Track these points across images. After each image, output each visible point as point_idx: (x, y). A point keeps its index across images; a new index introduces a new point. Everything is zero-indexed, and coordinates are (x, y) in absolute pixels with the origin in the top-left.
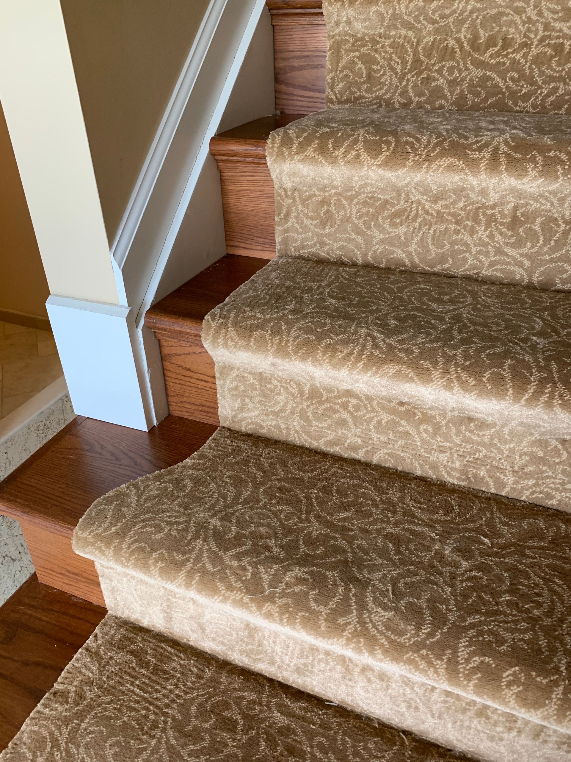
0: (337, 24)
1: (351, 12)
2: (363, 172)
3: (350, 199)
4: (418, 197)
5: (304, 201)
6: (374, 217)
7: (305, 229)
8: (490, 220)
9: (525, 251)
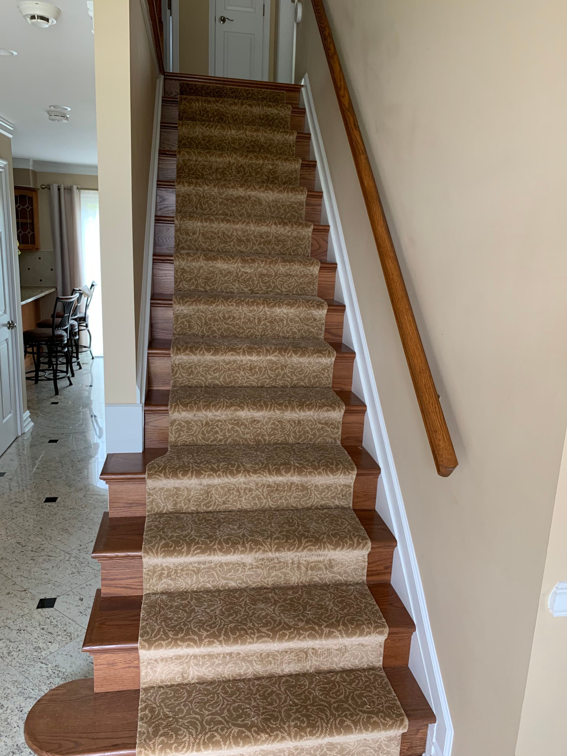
0: (178, 310)
1: (183, 308)
2: (205, 357)
3: (199, 366)
4: (222, 364)
5: (182, 368)
6: (208, 371)
7: (183, 377)
8: (244, 369)
9: (255, 377)
